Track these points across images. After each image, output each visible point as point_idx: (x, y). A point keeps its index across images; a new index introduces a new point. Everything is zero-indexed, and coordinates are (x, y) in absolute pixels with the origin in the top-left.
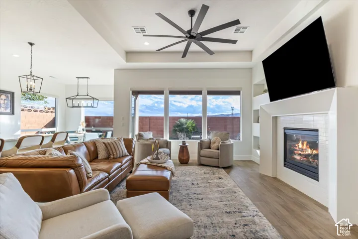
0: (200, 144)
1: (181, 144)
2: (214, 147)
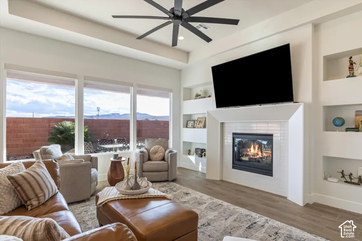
0: (142, 156)
1: (112, 159)
2: (156, 158)
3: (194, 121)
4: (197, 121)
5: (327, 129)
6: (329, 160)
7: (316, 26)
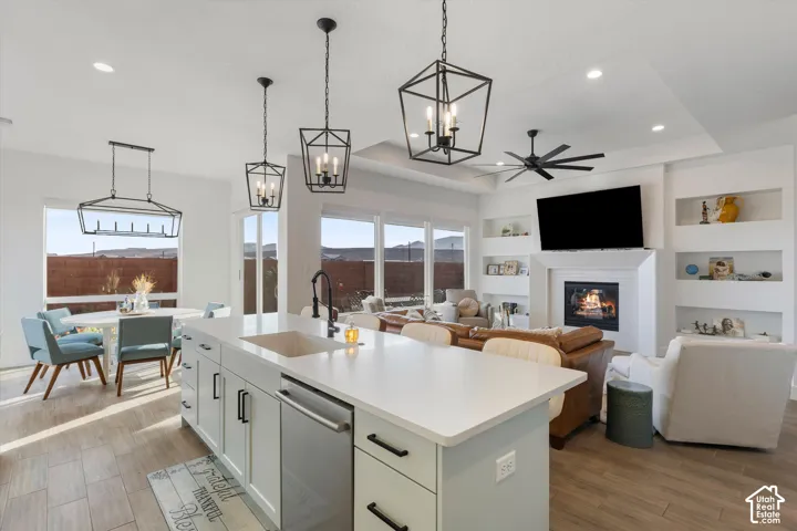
3: (499, 266)
4: (505, 265)
5: (679, 277)
6: (683, 311)
7: (668, 167)
